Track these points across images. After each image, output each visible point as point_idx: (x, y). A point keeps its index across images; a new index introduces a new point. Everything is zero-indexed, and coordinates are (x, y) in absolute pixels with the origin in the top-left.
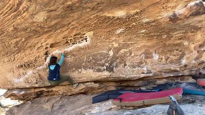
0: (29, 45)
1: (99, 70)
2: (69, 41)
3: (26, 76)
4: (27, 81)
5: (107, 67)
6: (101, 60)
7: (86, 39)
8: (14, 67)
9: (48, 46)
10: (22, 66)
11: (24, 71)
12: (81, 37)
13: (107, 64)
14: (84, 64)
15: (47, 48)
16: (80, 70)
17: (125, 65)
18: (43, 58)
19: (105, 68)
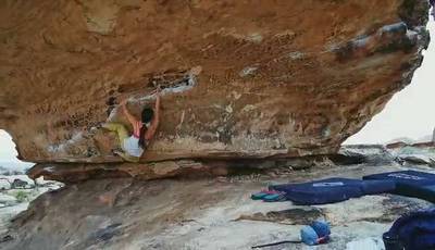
0: (78, 83)
1: (207, 140)
2: (154, 82)
3: (71, 141)
4: (71, 151)
5: (220, 133)
6: (212, 121)
7: (187, 81)
8: (49, 124)
9: (115, 89)
10: (63, 123)
11: (67, 133)
12: (178, 77)
13: (221, 130)
14: (179, 126)
15: (112, 92)
16: (172, 137)
17: (249, 133)
18: (105, 110)
19: (218, 135)
